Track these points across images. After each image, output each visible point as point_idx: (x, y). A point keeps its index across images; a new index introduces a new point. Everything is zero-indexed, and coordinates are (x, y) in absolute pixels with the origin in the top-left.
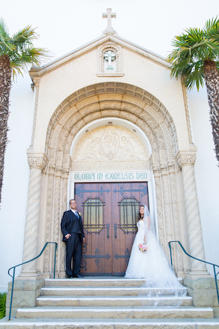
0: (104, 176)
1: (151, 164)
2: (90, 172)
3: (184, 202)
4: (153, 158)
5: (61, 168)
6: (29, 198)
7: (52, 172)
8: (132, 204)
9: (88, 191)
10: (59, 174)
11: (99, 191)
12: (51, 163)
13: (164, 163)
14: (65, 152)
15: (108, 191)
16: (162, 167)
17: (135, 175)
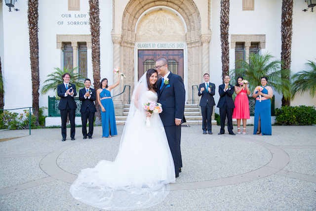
0: (156, 46)
1: (186, 39)
2: (147, 43)
3: (202, 64)
4: (187, 35)
5: (130, 42)
6: (114, 62)
7: (125, 44)
8: (174, 64)
9: (146, 55)
10: (129, 45)
11: (153, 55)
12: (125, 39)
13: (193, 39)
14: (133, 31)
15: (159, 55)
16: (192, 42)
17: (176, 45)
